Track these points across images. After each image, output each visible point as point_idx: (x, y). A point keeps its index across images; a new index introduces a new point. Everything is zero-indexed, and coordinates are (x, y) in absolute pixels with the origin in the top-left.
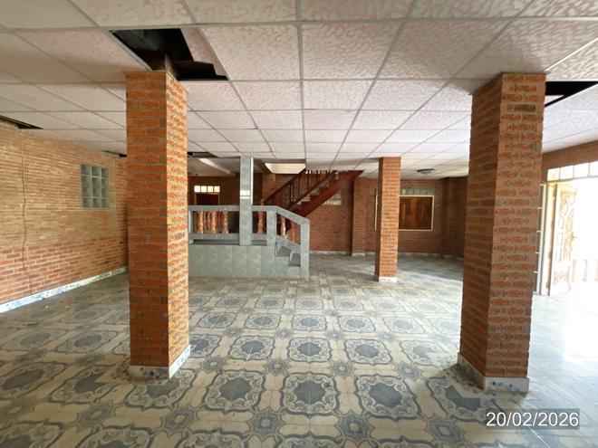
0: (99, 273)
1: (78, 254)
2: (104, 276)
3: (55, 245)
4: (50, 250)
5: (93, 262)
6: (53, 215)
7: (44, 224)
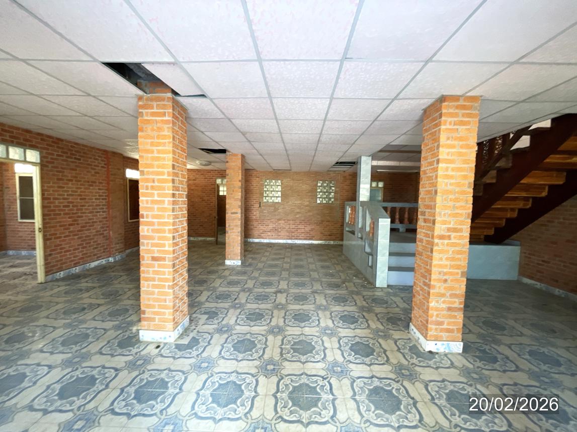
0: (324, 240)
1: (313, 227)
2: (327, 243)
3: (303, 221)
4: (300, 223)
5: (322, 233)
6: (302, 206)
7: (298, 210)
